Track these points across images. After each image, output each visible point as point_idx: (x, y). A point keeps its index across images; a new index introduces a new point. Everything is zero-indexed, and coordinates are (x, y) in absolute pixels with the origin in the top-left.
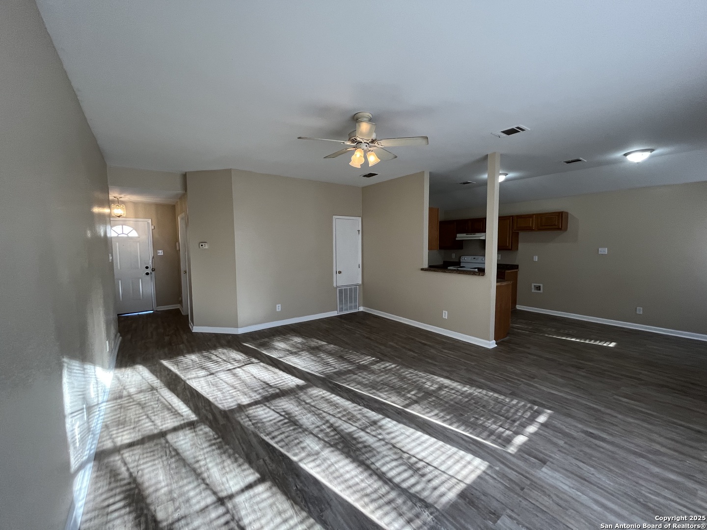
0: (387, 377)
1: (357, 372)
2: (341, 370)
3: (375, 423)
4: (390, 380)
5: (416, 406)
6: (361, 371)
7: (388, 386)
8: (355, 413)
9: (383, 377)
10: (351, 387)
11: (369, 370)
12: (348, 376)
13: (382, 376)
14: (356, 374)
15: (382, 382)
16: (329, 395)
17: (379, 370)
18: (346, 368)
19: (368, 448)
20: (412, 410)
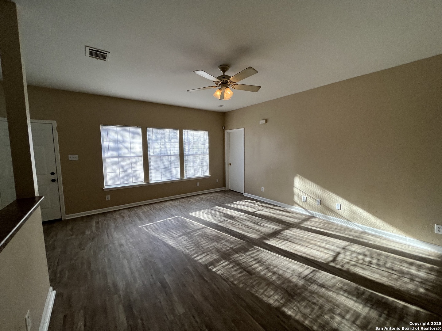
0: (209, 245)
1: (230, 251)
2: (244, 253)
3: (221, 222)
4: (207, 242)
5: (199, 227)
6: (228, 252)
7: (209, 238)
8: (229, 225)
9: (211, 245)
10: (232, 238)
11: (220, 253)
12: (237, 247)
13: (212, 247)
14: (231, 248)
15: (213, 241)
16: (245, 233)
17: (212, 253)
18: (241, 256)
19: (223, 216)
20: (202, 226)
